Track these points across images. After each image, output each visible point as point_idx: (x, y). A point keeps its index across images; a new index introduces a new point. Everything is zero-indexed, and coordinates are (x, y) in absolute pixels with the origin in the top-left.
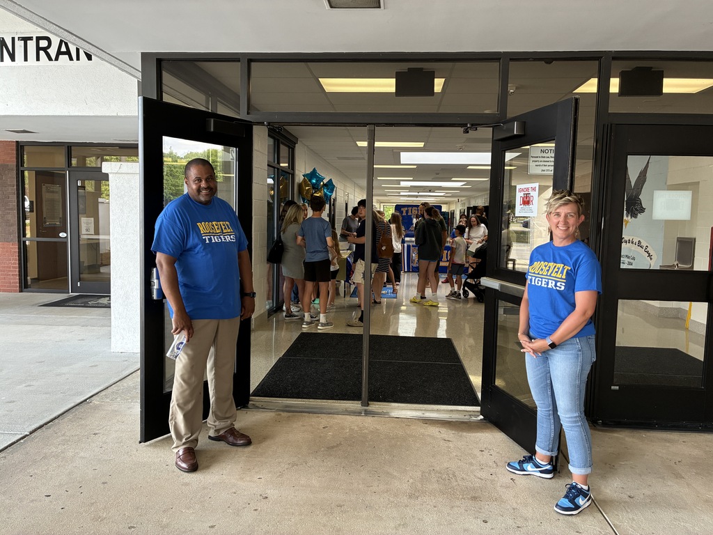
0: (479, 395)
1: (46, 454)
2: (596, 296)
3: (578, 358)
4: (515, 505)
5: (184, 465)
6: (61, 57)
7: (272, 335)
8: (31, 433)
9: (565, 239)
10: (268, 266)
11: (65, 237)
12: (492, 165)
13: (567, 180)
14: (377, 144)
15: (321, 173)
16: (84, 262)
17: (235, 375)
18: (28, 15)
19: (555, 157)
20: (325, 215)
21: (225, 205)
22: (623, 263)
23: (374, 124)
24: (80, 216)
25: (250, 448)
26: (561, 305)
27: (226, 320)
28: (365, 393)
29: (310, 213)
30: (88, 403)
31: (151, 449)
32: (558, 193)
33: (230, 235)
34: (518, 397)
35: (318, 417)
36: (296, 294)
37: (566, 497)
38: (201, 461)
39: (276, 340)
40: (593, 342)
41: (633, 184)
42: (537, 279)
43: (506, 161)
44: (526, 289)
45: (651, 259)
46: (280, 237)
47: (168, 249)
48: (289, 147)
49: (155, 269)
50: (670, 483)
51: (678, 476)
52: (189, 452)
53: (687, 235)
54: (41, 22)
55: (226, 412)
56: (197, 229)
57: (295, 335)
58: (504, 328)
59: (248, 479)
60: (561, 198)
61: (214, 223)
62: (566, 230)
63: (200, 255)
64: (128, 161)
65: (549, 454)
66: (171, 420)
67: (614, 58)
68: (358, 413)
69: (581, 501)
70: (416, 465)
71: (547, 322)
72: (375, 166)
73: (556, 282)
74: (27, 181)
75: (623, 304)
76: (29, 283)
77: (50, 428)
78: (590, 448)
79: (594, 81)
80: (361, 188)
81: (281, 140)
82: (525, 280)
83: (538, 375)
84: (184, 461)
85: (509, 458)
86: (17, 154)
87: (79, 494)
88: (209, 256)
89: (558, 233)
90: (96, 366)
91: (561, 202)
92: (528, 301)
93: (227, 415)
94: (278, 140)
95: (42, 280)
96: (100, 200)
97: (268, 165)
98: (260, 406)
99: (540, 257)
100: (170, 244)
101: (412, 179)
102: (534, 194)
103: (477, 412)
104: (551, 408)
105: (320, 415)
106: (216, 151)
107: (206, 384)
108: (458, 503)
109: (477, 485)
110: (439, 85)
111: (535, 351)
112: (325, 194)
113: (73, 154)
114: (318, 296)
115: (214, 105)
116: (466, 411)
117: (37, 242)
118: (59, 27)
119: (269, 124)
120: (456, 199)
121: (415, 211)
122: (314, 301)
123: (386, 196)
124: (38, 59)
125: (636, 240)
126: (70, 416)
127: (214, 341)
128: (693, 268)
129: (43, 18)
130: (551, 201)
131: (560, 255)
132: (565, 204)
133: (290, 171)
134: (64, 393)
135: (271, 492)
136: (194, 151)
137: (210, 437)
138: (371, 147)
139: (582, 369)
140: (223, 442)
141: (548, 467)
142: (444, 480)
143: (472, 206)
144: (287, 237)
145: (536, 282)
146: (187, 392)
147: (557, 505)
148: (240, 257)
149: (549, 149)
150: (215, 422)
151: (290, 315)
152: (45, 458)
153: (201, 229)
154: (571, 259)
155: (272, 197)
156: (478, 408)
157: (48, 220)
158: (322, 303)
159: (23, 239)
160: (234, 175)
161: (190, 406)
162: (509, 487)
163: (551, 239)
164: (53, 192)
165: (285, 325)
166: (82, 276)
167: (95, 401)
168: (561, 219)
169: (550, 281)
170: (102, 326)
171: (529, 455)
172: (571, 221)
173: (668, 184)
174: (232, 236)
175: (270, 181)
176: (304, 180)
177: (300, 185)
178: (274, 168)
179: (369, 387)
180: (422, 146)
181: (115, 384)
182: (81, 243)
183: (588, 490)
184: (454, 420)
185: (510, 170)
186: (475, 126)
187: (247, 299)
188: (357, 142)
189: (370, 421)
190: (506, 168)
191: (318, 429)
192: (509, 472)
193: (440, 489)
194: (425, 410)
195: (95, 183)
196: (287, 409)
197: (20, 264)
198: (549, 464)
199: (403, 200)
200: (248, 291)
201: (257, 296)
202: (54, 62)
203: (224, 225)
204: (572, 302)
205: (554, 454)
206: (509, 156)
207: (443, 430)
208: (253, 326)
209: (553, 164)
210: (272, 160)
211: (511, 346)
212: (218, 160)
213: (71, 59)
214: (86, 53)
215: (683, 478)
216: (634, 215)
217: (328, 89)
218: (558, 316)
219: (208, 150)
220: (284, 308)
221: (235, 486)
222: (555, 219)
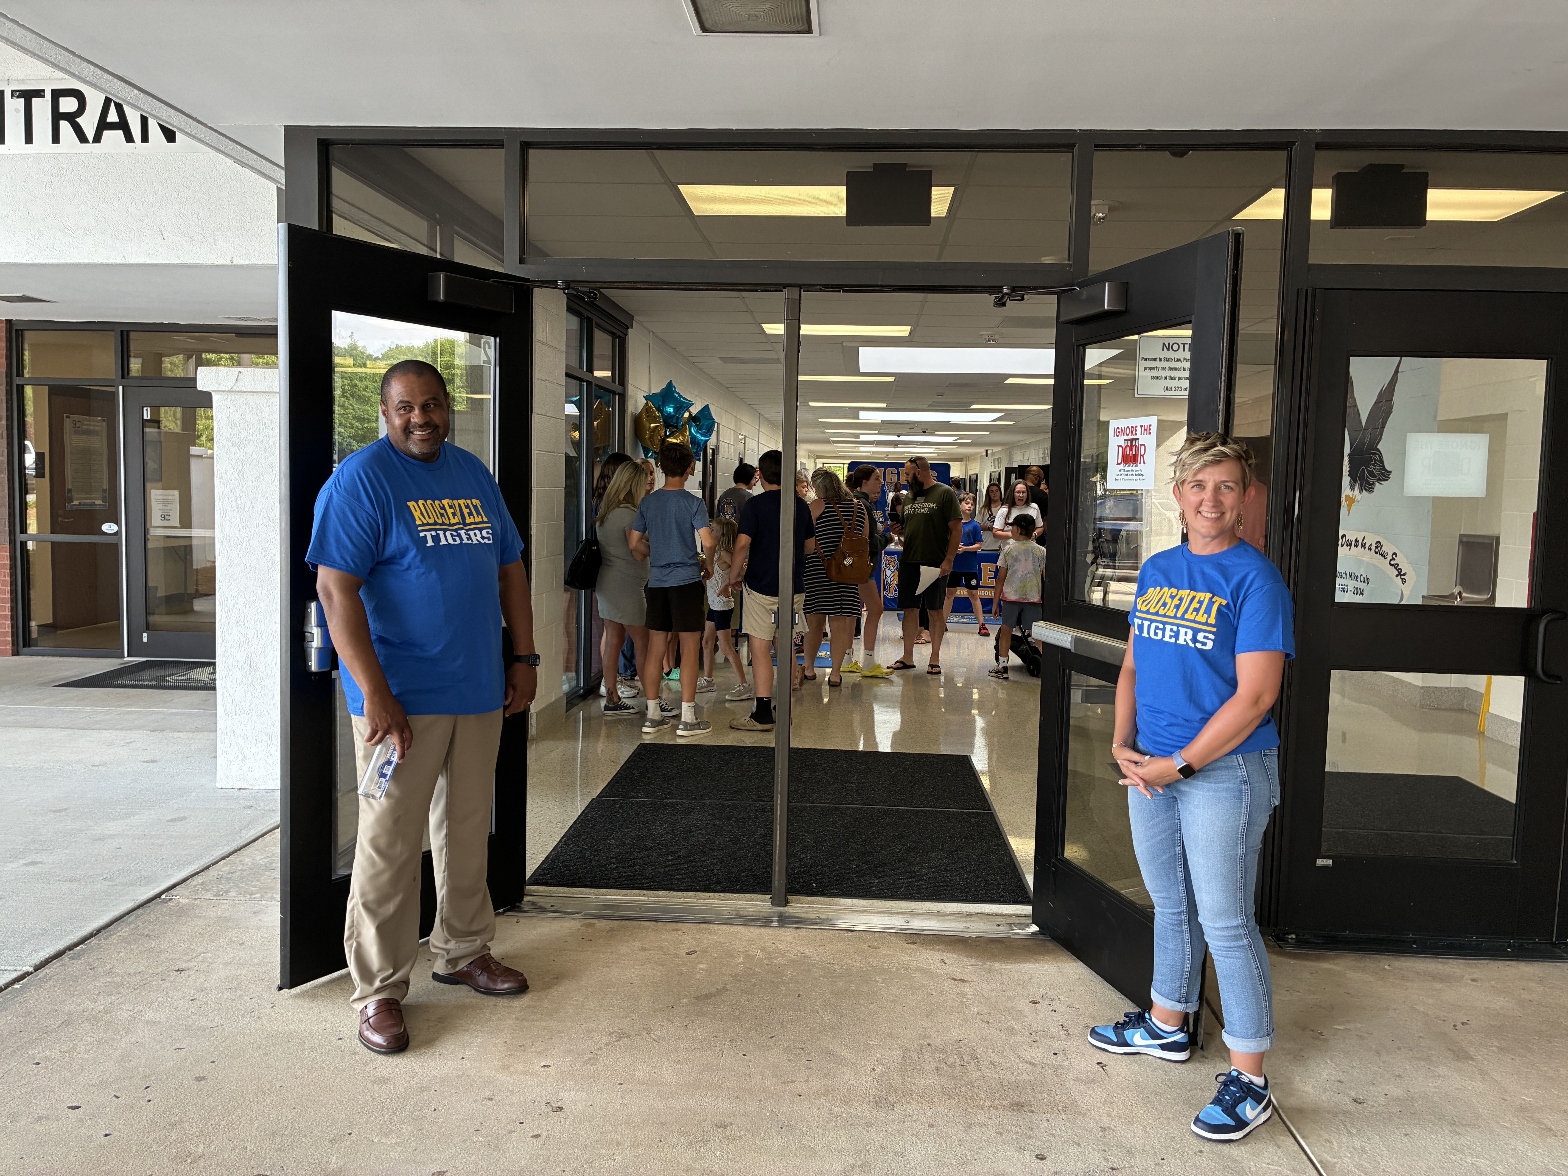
0: (1030, 880)
1: (70, 1014)
2: (1281, 664)
3: (1240, 798)
4: (1106, 1122)
5: (377, 1038)
6: (106, 134)
7: (576, 748)
8: (38, 968)
9: (1214, 538)
10: (567, 596)
11: (116, 534)
12: (1056, 376)
13: (1217, 411)
14: (806, 329)
15: (683, 391)
16: (156, 588)
17: (491, 837)
18: (31, 41)
19: (1193, 361)
20: (693, 484)
21: (471, 462)
22: (1344, 590)
23: (800, 286)
24: (148, 485)
25: (525, 1000)
26: (1205, 681)
27: (472, 718)
28: (778, 877)
29: (660, 480)
30: (165, 901)
31: (306, 1004)
32: (1199, 440)
33: (481, 530)
34: (1113, 885)
35: (677, 930)
36: (630, 659)
37: (1217, 1101)
38: (416, 1027)
39: (584, 759)
40: (1273, 763)
41: (1364, 418)
42: (1154, 625)
43: (1087, 368)
44: (1129, 647)
45: (1404, 581)
46: (594, 532)
47: (342, 557)
48: (613, 335)
49: (313, 605)
50: (1442, 1070)
51: (1461, 1055)
52: (390, 1010)
53: (1481, 530)
54: (62, 57)
55: (472, 921)
56: (407, 516)
57: (627, 750)
58: (1084, 733)
59: (520, 1067)
60: (1206, 450)
61: (445, 502)
62: (1218, 519)
63: (412, 575)
64: (257, 365)
65: (1180, 1007)
66: (350, 938)
67: (1320, 146)
68: (764, 921)
69: (1249, 1111)
70: (890, 1035)
71: (1173, 720)
72: (801, 378)
73: (1196, 631)
74: (30, 408)
75: (1343, 679)
76: (34, 634)
77: (79, 956)
78: (1269, 995)
79: (1278, 195)
80: (772, 423)
81: (595, 319)
82: (1128, 626)
83: (1154, 836)
84: (377, 1029)
85: (1094, 1018)
86: (9, 349)
87: (143, 1103)
88: (434, 575)
89: (1202, 526)
90: (182, 819)
91: (1206, 457)
92: (1133, 674)
93: (475, 927)
94: (590, 320)
95: (62, 628)
96: (194, 450)
97: (567, 375)
98: (548, 906)
99: (1160, 578)
100: (347, 548)
101: (884, 405)
102: (1148, 441)
103: (1026, 916)
104: (1184, 908)
105: (680, 925)
106: (452, 343)
107: (427, 857)
108: (981, 1117)
109: (1025, 1077)
110: (941, 200)
111: (1148, 784)
112: (694, 440)
113: (132, 348)
114: (678, 664)
115: (448, 243)
116: (1002, 915)
117: (53, 543)
118: (101, 68)
119: (568, 285)
120: (982, 450)
121: (891, 477)
122: (668, 674)
123: (828, 442)
124: (56, 139)
125: (1371, 540)
126: (123, 930)
127: (447, 763)
128: (1494, 602)
129: (66, 49)
130: (1184, 455)
131: (1203, 574)
132: (1215, 462)
133: (617, 388)
134: (111, 879)
135: (568, 1097)
136: (404, 343)
137: (436, 976)
138: (793, 335)
139: (1250, 824)
140: (464, 987)
141: (1179, 1037)
142: (952, 1066)
143: (1016, 465)
144: (608, 533)
145: (1151, 631)
146: (385, 877)
147: (1197, 1120)
148: (504, 576)
149: (1179, 341)
150: (447, 941)
151: (615, 704)
152: (66, 1023)
153: (417, 514)
154: (1227, 581)
155: (577, 445)
156: (1028, 909)
157: (75, 495)
158: (686, 679)
159: (21, 537)
160: (491, 397)
161: (390, 908)
162: (1093, 1081)
163: (1185, 538)
164: (88, 433)
165: (604, 728)
166: (151, 619)
167: (181, 897)
168: (1208, 494)
169: (1182, 630)
170: (198, 730)
171: (1138, 1010)
172: (1229, 499)
173: (1438, 419)
174: (484, 532)
175: (571, 410)
176: (647, 408)
177: (637, 420)
178: (581, 380)
179: (788, 864)
180: (907, 334)
181: (224, 858)
182: (150, 545)
183: (1265, 1087)
184: (974, 935)
185: (1100, 386)
186: (1019, 291)
187: (520, 668)
188: (764, 326)
189: (789, 939)
190: (1086, 382)
191: (676, 956)
192: (1092, 1050)
193: (943, 1088)
194: (913, 914)
195: (183, 414)
196: (609, 912)
197: (13, 592)
198: (1181, 1030)
199: (866, 452)
200: (522, 651)
201: (543, 663)
202: (90, 147)
203: (467, 507)
204: (1230, 675)
205: (1192, 1008)
206: (1094, 357)
207: (951, 957)
208: (532, 730)
209: (1187, 374)
210: (575, 363)
211: (1101, 772)
212: (457, 362)
213: (129, 138)
214: (162, 127)
215: (1472, 1059)
216: (1367, 486)
217: (699, 208)
218: (1199, 707)
219: (436, 341)
220: (603, 690)
221: (490, 1082)
222: (1192, 496)
